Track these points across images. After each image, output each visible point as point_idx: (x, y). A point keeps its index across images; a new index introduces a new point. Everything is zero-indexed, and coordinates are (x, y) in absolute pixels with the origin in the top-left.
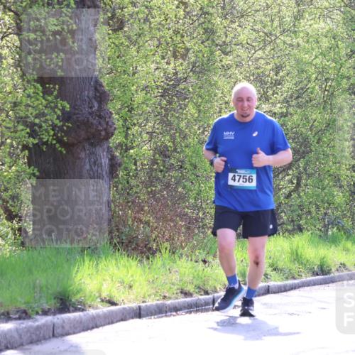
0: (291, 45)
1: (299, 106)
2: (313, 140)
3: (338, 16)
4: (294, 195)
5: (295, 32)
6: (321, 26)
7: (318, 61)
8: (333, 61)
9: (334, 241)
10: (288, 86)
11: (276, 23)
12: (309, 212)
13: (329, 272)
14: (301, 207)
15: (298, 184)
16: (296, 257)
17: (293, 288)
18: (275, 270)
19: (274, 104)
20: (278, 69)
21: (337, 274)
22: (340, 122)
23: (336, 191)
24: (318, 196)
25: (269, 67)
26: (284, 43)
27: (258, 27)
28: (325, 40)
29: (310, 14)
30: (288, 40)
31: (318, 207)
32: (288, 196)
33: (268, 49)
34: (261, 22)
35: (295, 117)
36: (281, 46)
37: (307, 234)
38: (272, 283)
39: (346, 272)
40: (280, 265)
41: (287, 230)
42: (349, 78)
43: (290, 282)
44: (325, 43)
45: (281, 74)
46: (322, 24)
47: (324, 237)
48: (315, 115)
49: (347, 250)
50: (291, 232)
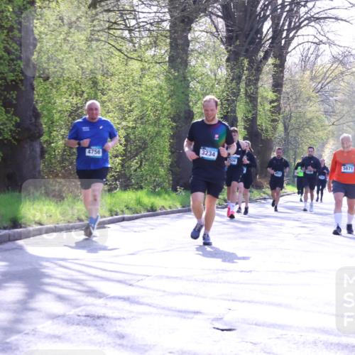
0: (138, 92)
1: (142, 123)
2: (149, 142)
3: (162, 77)
4: (139, 170)
5: (140, 85)
6: (154, 82)
7: (152, 100)
8: (160, 100)
9: (159, 194)
10: (136, 113)
11: (130, 80)
12: (146, 179)
13: (156, 210)
14: (142, 176)
15: (141, 164)
16: (139, 202)
17: (137, 218)
18: (128, 209)
19: (129, 122)
20: (131, 104)
21: (160, 211)
22: (163, 132)
23: (160, 169)
24: (151, 170)
25: (126, 102)
26: (135, 90)
27: (121, 81)
28: (156, 89)
29: (148, 75)
30: (136, 89)
31: (151, 176)
32: (135, 170)
33: (126, 93)
34: (122, 78)
35: (140, 129)
36: (133, 92)
37: (145, 191)
38: (126, 216)
39: (164, 211)
40: (130, 206)
41: (135, 188)
42: (168, 110)
43: (135, 215)
44: (156, 91)
45: (133, 106)
46: (154, 81)
47: (154, 192)
48: (150, 129)
49: (165, 199)
50: (137, 189)
